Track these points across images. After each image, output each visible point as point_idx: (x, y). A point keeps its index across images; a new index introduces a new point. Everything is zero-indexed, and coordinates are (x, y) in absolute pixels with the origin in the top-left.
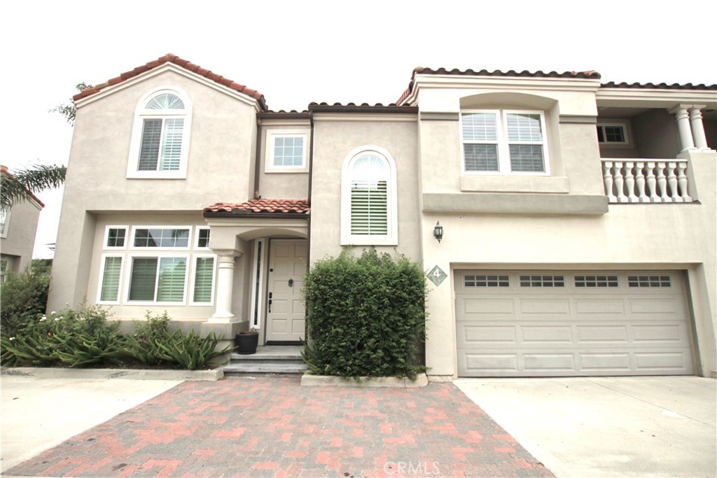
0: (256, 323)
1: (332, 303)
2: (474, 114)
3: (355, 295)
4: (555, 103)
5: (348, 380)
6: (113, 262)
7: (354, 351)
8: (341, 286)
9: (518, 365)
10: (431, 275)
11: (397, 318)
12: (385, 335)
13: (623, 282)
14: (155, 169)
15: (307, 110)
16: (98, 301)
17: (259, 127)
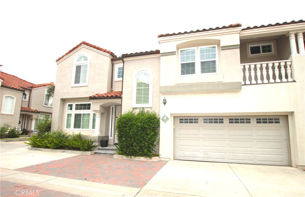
0: (111, 137)
1: (122, 129)
2: (186, 50)
3: (129, 127)
4: (219, 41)
5: (128, 157)
6: (69, 115)
7: (130, 146)
8: (125, 123)
9: (200, 156)
10: (163, 119)
11: (144, 135)
12: (141, 142)
13: (253, 122)
14: (79, 83)
15: (121, 57)
16: (65, 129)
17: (113, 65)
